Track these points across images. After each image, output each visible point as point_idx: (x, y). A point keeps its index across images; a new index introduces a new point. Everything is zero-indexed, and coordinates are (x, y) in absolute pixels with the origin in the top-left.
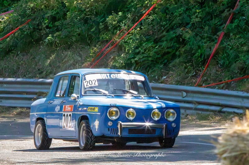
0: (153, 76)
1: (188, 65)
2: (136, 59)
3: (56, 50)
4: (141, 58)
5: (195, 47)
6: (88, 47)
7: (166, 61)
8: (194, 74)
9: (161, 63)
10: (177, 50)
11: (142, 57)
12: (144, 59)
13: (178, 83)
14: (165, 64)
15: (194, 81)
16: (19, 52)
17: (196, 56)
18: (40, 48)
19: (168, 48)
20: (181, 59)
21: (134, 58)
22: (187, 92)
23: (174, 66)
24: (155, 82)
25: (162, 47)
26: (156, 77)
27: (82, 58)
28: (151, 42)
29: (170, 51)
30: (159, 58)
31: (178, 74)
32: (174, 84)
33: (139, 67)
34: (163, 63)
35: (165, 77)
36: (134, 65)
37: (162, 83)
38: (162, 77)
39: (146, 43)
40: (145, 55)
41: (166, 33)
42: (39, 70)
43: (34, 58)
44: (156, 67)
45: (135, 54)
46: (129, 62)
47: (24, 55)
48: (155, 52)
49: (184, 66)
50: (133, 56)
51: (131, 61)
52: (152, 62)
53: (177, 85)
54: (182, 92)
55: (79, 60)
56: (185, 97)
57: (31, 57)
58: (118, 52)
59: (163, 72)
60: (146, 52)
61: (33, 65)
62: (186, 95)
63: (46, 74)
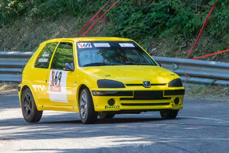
1: (178, 36)
2: (124, 30)
3: (42, 21)
4: (130, 30)
5: (185, 18)
6: (75, 18)
7: (156, 32)
8: (185, 45)
9: (151, 35)
10: (166, 21)
11: (130, 28)
12: (133, 30)
13: (168, 54)
14: (155, 35)
15: (185, 52)
16: (3, 25)
17: (186, 28)
18: (25, 20)
19: (157, 19)
20: (171, 30)
21: (122, 29)
22: (178, 64)
23: (164, 37)
25: (151, 18)
26: (146, 49)
27: (68, 30)
28: (140, 13)
29: (159, 22)
30: (148, 29)
31: (169, 45)
32: (164, 56)
34: (153, 34)
37: (151, 55)
38: (152, 49)
39: (135, 13)
40: (134, 26)
41: (155, 3)
42: (24, 42)
43: (19, 30)
44: (145, 38)
45: (124, 25)
46: (118, 34)
47: (8, 27)
48: (144, 23)
49: (174, 38)
50: (121, 28)
51: (120, 33)
52: (141, 34)
53: (168, 57)
54: (173, 64)
55: (66, 33)
56: (176, 69)
57: (16, 29)
58: (106, 24)
59: (153, 44)
60: (134, 23)
61: (18, 37)
62: (177, 67)
63: (31, 46)
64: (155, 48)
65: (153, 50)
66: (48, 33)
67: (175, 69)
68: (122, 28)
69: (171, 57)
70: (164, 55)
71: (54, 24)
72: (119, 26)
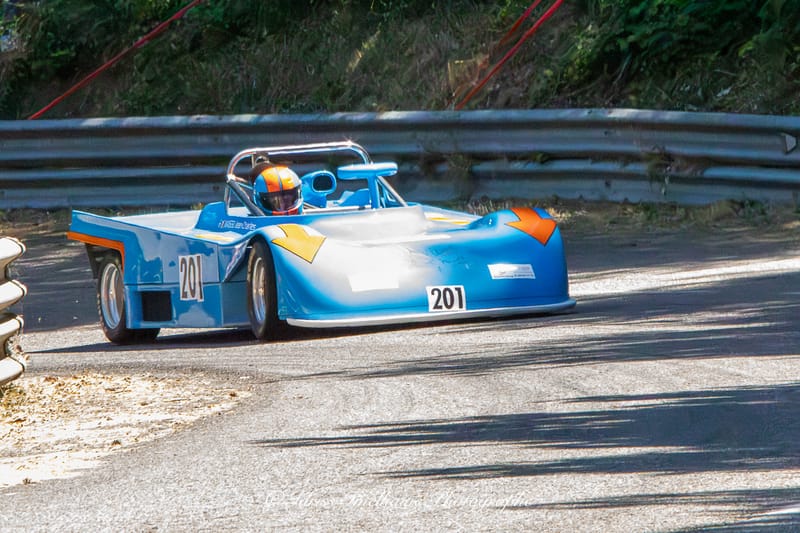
0: (688, 87)
2: (631, 38)
3: (381, 19)
4: (649, 36)
6: (482, 6)
9: (712, 48)
13: (768, 107)
14: (724, 51)
16: (265, 33)
18: (329, 17)
21: (625, 35)
22: (796, 134)
24: (695, 109)
26: (699, 93)
27: (462, 43)
29: (738, 9)
30: (705, 33)
31: (769, 79)
32: (755, 112)
33: (644, 64)
34: (720, 46)
35: (727, 92)
36: (628, 58)
37: (716, 109)
38: (716, 91)
40: (661, 25)
42: (329, 85)
43: (312, 48)
44: (697, 59)
45: (629, 21)
46: (613, 48)
47: (280, 42)
48: (691, 15)
49: (784, 56)
50: (622, 30)
51: (619, 46)
52: (683, 46)
53: (767, 114)
54: (783, 134)
55: (454, 50)
56: (793, 150)
57: (305, 46)
58: (576, 20)
59: (720, 75)
60: (662, 16)
61: (310, 70)
62: (794, 144)
63: (350, 96)
64: (725, 88)
65: (720, 95)
66: (401, 53)
67: (789, 149)
68: (625, 32)
69: (775, 114)
70: (756, 107)
71: (420, 27)
72: (616, 25)
